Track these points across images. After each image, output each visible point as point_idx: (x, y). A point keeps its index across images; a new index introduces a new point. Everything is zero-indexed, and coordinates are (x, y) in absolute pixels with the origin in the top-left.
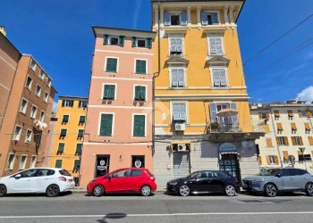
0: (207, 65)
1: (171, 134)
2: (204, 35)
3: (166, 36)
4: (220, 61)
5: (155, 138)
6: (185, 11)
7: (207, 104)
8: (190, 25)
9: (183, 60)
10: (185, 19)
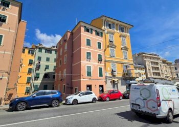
0: (122, 49)
1: (111, 76)
2: (120, 36)
3: (107, 33)
4: (125, 49)
5: (107, 78)
6: (114, 23)
7: (122, 65)
8: (115, 30)
9: (114, 46)
10: (114, 27)
